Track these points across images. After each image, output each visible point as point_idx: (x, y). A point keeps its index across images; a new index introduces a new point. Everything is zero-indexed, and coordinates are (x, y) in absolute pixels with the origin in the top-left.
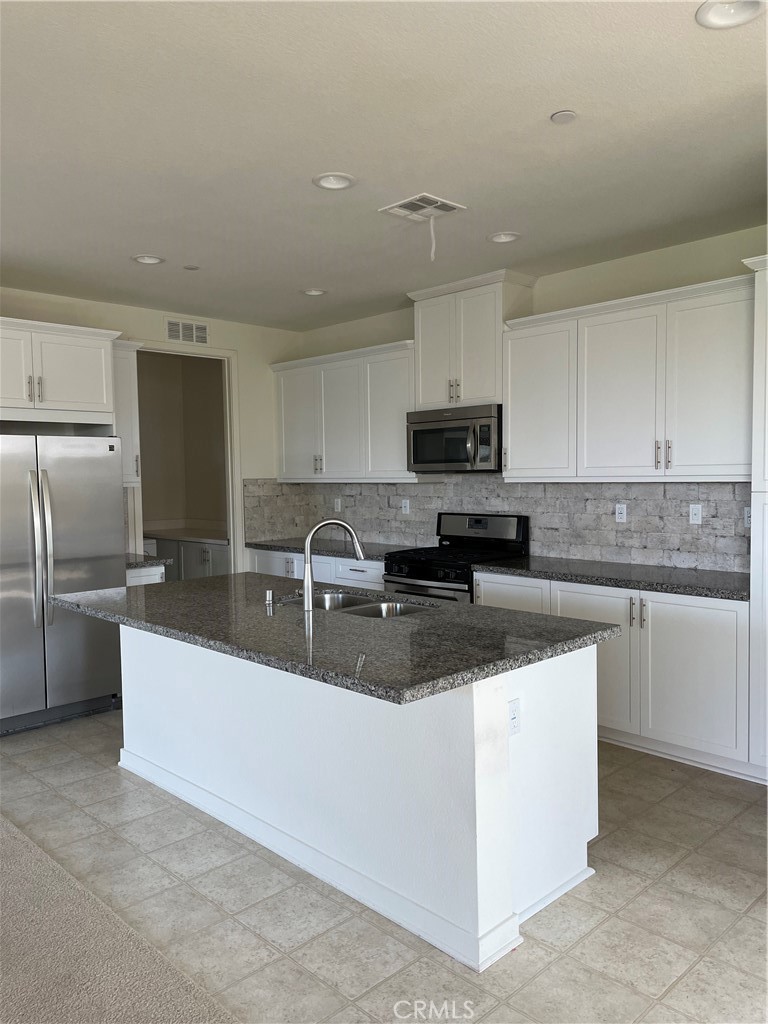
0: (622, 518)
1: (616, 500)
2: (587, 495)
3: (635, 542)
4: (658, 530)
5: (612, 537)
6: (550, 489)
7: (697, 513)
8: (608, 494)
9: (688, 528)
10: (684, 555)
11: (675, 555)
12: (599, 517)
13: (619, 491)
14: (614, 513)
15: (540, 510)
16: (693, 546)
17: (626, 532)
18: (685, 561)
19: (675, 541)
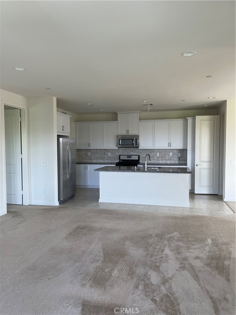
0: (158, 155)
1: (157, 152)
2: (151, 151)
3: (160, 159)
4: (164, 157)
5: (156, 158)
6: (144, 151)
7: (171, 154)
8: (155, 151)
9: (169, 157)
10: (169, 161)
11: (167, 161)
12: (154, 155)
13: (157, 151)
14: (156, 154)
15: (142, 154)
16: (170, 160)
17: (159, 157)
18: (169, 162)
19: (167, 159)
